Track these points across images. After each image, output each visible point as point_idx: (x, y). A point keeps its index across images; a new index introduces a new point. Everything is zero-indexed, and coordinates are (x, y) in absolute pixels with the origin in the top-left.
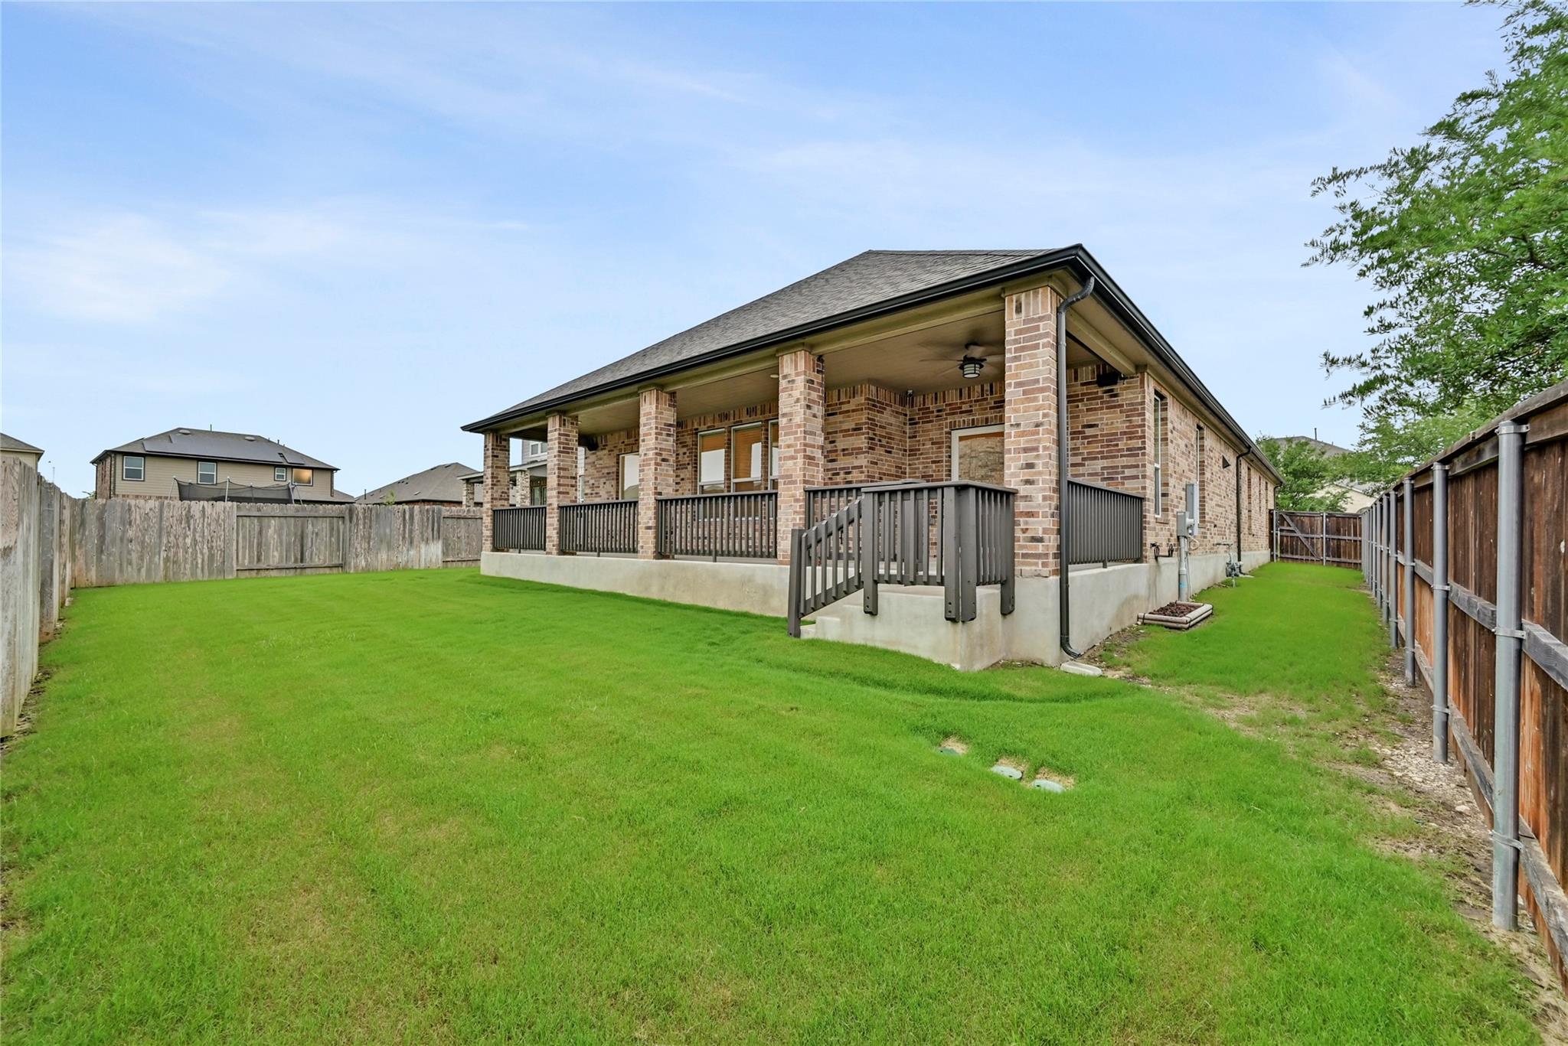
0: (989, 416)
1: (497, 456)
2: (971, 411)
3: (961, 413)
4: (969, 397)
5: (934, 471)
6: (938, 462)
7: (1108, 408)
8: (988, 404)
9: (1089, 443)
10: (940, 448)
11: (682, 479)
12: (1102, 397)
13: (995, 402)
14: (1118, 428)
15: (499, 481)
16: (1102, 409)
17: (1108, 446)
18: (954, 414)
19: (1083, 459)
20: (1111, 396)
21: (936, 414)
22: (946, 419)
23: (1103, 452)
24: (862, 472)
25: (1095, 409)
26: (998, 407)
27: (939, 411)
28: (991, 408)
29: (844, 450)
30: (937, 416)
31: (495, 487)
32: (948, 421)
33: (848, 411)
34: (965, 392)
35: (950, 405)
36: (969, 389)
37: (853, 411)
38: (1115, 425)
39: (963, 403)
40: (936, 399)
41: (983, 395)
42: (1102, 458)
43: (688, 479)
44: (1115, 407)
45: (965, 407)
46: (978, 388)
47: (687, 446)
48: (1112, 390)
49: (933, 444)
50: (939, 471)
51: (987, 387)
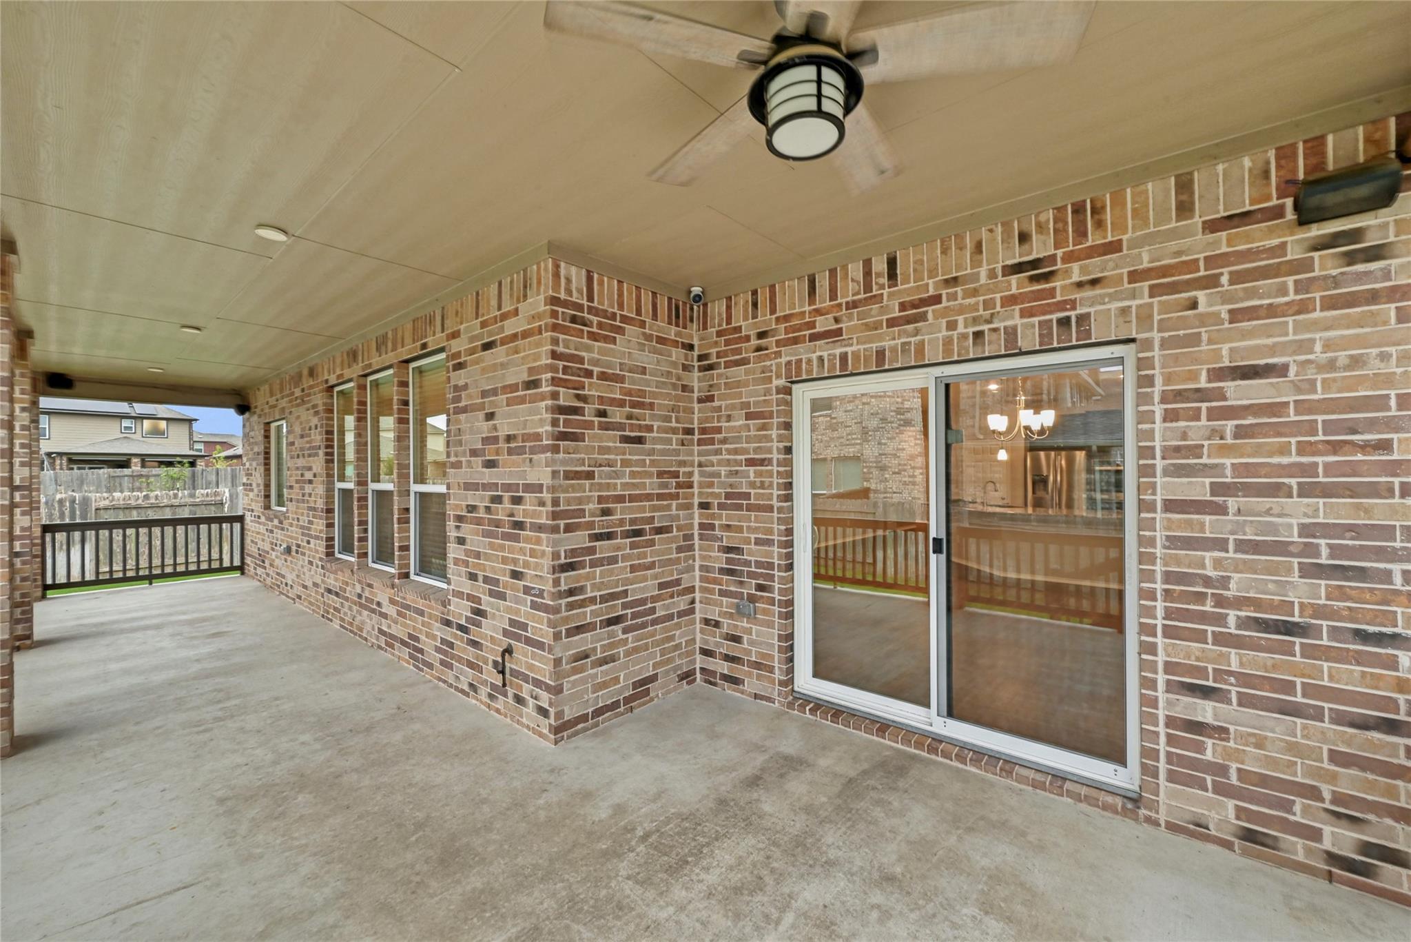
0: (887, 344)
2: (839, 332)
3: (814, 338)
4: (833, 296)
5: (752, 485)
6: (762, 462)
7: (1331, 304)
8: (883, 310)
9: (1240, 432)
10: (763, 427)
11: (315, 476)
12: (1306, 265)
13: (903, 307)
14: (1389, 380)
16: (1303, 307)
17: (1335, 447)
18: (795, 341)
19: (1216, 489)
20: (1351, 258)
21: (754, 342)
22: (778, 354)
23: (1310, 470)
24: (542, 503)
25: (1272, 311)
26: (909, 320)
27: (761, 335)
28: (892, 323)
29: (509, 438)
30: (759, 349)
32: (784, 360)
33: (514, 337)
34: (823, 284)
35: (786, 318)
36: (833, 272)
37: (526, 334)
38: (1375, 367)
39: (818, 312)
40: (755, 305)
41: (868, 288)
42: (1305, 491)
44: (1373, 297)
45: (823, 324)
46: (856, 270)
48: (1355, 235)
49: (749, 416)
50: (762, 486)
51: (880, 265)
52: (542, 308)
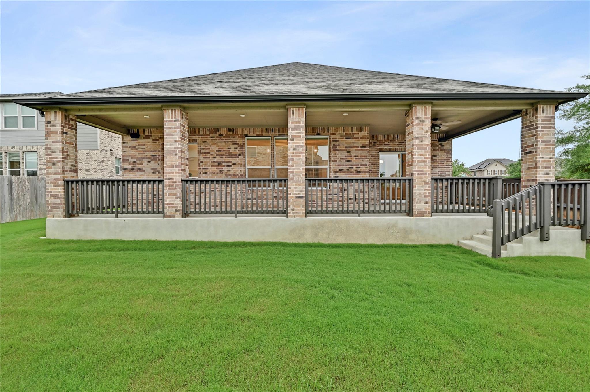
0: (397, 147)
1: (66, 133)
2: (389, 145)
3: (384, 145)
4: (388, 139)
5: (372, 168)
6: (374, 164)
7: (441, 150)
8: (396, 142)
9: (434, 162)
10: (375, 158)
11: (234, 164)
12: (438, 146)
13: (399, 143)
14: (443, 158)
15: (68, 155)
16: (438, 150)
17: (440, 164)
18: (381, 145)
20: (442, 146)
21: (373, 144)
22: (378, 147)
23: (438, 166)
25: (436, 150)
26: (400, 145)
27: (374, 143)
28: (397, 145)
29: (355, 156)
30: (374, 145)
31: (65, 161)
32: (379, 148)
33: (358, 138)
34: (386, 137)
35: (380, 141)
36: (388, 135)
37: (361, 138)
38: (443, 156)
39: (386, 141)
40: (373, 137)
41: (394, 139)
42: (439, 168)
43: (240, 164)
44: (443, 150)
45: (386, 143)
46: (392, 136)
47: (238, 144)
48: (442, 144)
49: (371, 156)
50: (375, 168)
51: (396, 136)
52: (367, 134)
